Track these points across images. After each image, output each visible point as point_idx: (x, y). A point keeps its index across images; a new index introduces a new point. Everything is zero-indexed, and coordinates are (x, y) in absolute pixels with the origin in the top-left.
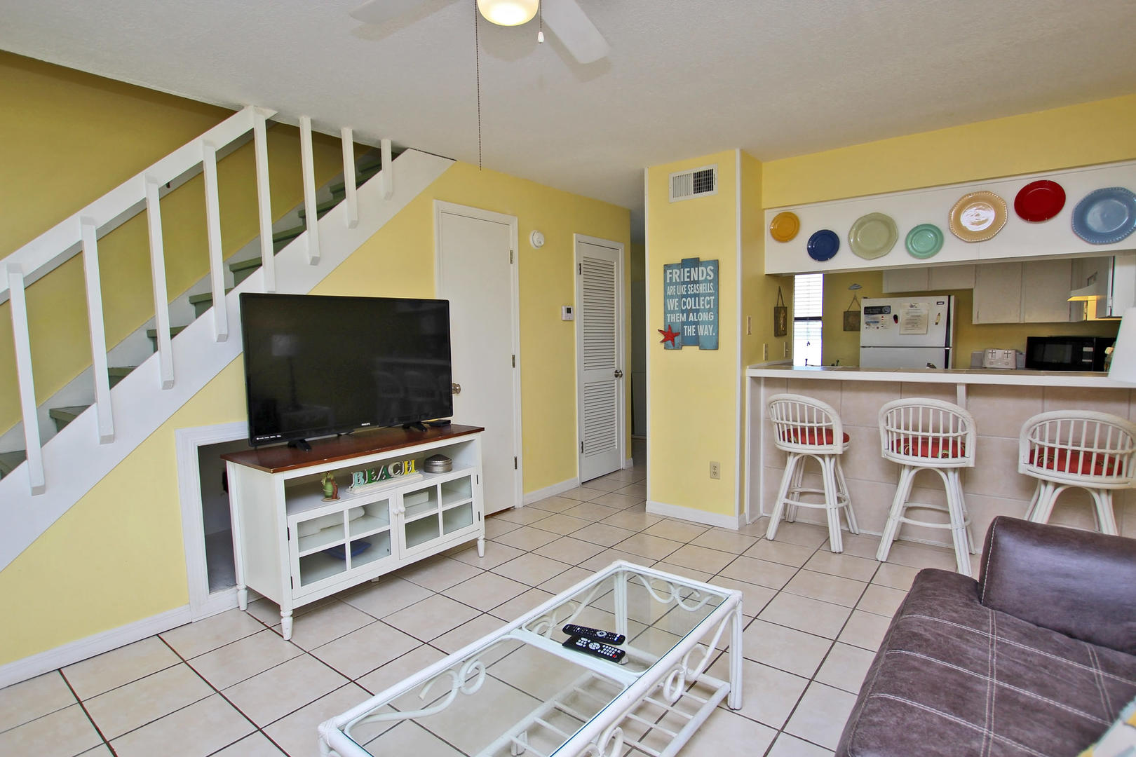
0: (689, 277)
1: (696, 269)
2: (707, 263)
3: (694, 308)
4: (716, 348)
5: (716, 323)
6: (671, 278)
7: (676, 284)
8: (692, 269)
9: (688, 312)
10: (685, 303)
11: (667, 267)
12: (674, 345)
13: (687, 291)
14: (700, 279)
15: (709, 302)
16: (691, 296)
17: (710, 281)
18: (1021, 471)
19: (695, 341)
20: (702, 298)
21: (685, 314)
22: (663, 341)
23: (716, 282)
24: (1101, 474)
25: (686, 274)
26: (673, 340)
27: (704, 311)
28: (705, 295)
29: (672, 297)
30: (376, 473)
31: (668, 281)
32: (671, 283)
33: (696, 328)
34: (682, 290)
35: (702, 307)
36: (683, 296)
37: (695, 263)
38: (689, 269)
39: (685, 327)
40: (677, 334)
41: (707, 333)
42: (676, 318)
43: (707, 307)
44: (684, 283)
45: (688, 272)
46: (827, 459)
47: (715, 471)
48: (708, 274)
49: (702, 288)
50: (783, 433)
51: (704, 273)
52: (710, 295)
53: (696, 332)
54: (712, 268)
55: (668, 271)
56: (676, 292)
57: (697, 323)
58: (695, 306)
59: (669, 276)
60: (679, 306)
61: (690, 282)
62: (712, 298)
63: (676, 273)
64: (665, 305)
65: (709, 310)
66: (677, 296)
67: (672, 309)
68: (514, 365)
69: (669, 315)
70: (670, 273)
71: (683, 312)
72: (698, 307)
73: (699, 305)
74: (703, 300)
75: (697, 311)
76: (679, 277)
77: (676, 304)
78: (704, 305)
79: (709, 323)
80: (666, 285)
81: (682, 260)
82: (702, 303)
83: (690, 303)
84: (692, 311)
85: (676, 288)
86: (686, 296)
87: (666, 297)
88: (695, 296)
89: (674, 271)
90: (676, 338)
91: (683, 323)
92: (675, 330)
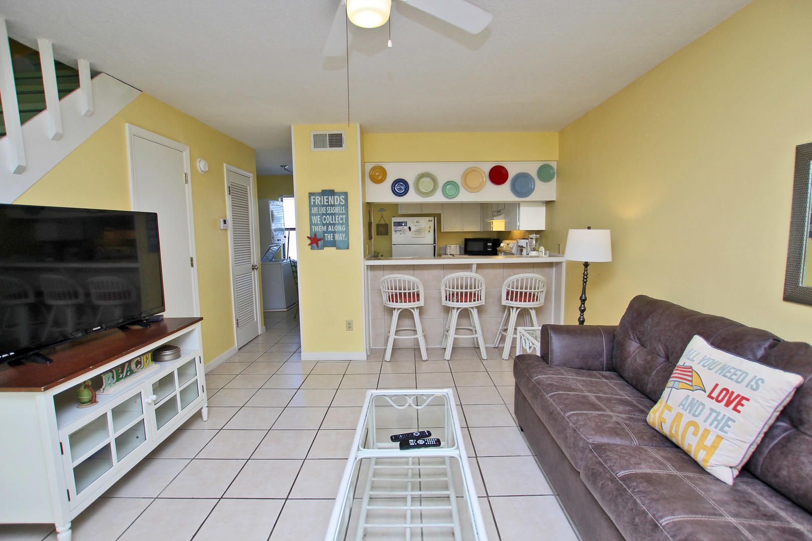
0: (328, 202)
1: (333, 197)
2: (340, 194)
3: (331, 222)
4: (348, 248)
5: (347, 233)
6: (314, 202)
7: (318, 206)
8: (330, 197)
9: (328, 225)
10: (325, 219)
11: (311, 194)
12: (318, 247)
13: (326, 211)
14: (336, 203)
15: (342, 219)
16: (329, 214)
17: (342, 206)
18: (503, 304)
19: (333, 244)
20: (337, 216)
21: (325, 227)
22: (310, 244)
23: (346, 206)
24: (526, 301)
25: (325, 200)
26: (317, 244)
27: (339, 224)
28: (339, 214)
29: (316, 215)
30: (121, 372)
31: (312, 204)
32: (315, 205)
33: (333, 236)
34: (323, 210)
35: (337, 222)
36: (323, 214)
37: (332, 193)
38: (327, 197)
39: (326, 235)
40: (320, 240)
41: (341, 238)
42: (319, 229)
43: (341, 222)
44: (324, 206)
45: (327, 199)
46: (416, 310)
47: (349, 326)
48: (341, 201)
49: (337, 210)
50: (389, 296)
51: (338, 200)
52: (343, 214)
53: (334, 238)
54: (344, 197)
55: (312, 197)
56: (318, 211)
57: (334, 232)
58: (332, 221)
59: (312, 200)
60: (321, 221)
61: (328, 206)
62: (344, 216)
63: (318, 199)
64: (311, 220)
65: (342, 224)
66: (319, 214)
67: (316, 222)
68: (192, 265)
69: (313, 227)
70: (314, 199)
71: (324, 225)
72: (334, 222)
73: (335, 221)
74: (338, 218)
75: (334, 224)
76: (321, 201)
77: (319, 219)
78: (338, 221)
79: (342, 232)
80: (310, 207)
81: (322, 191)
82: (337, 219)
83: (329, 219)
84: (330, 224)
85: (318, 209)
86: (326, 214)
87: (311, 215)
88: (332, 214)
89: (317, 197)
90: (319, 242)
91: (324, 232)
92: (318, 237)
